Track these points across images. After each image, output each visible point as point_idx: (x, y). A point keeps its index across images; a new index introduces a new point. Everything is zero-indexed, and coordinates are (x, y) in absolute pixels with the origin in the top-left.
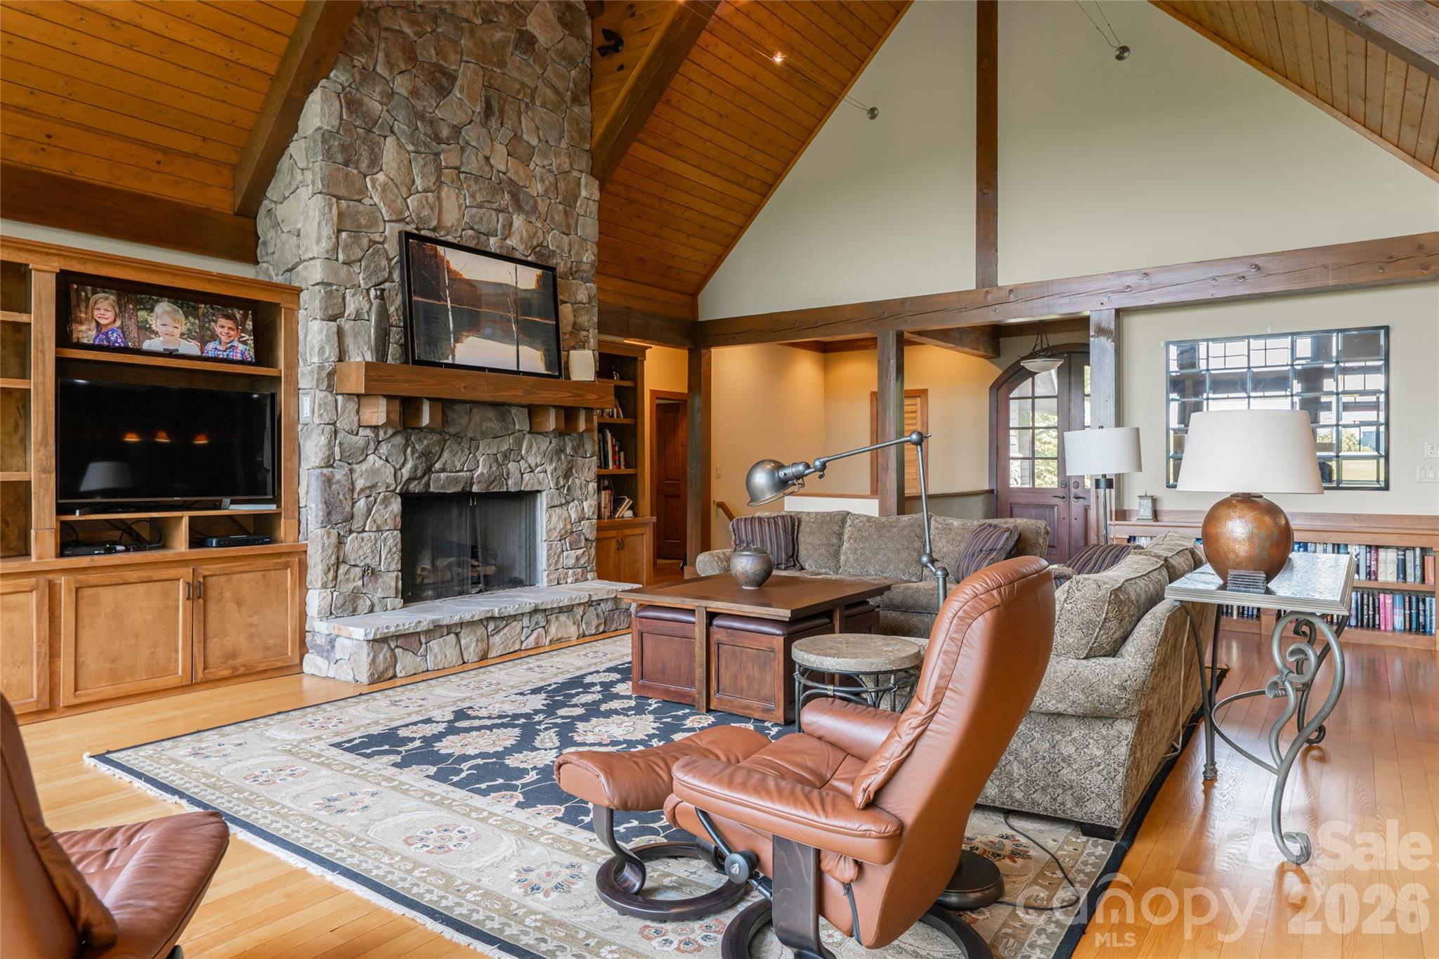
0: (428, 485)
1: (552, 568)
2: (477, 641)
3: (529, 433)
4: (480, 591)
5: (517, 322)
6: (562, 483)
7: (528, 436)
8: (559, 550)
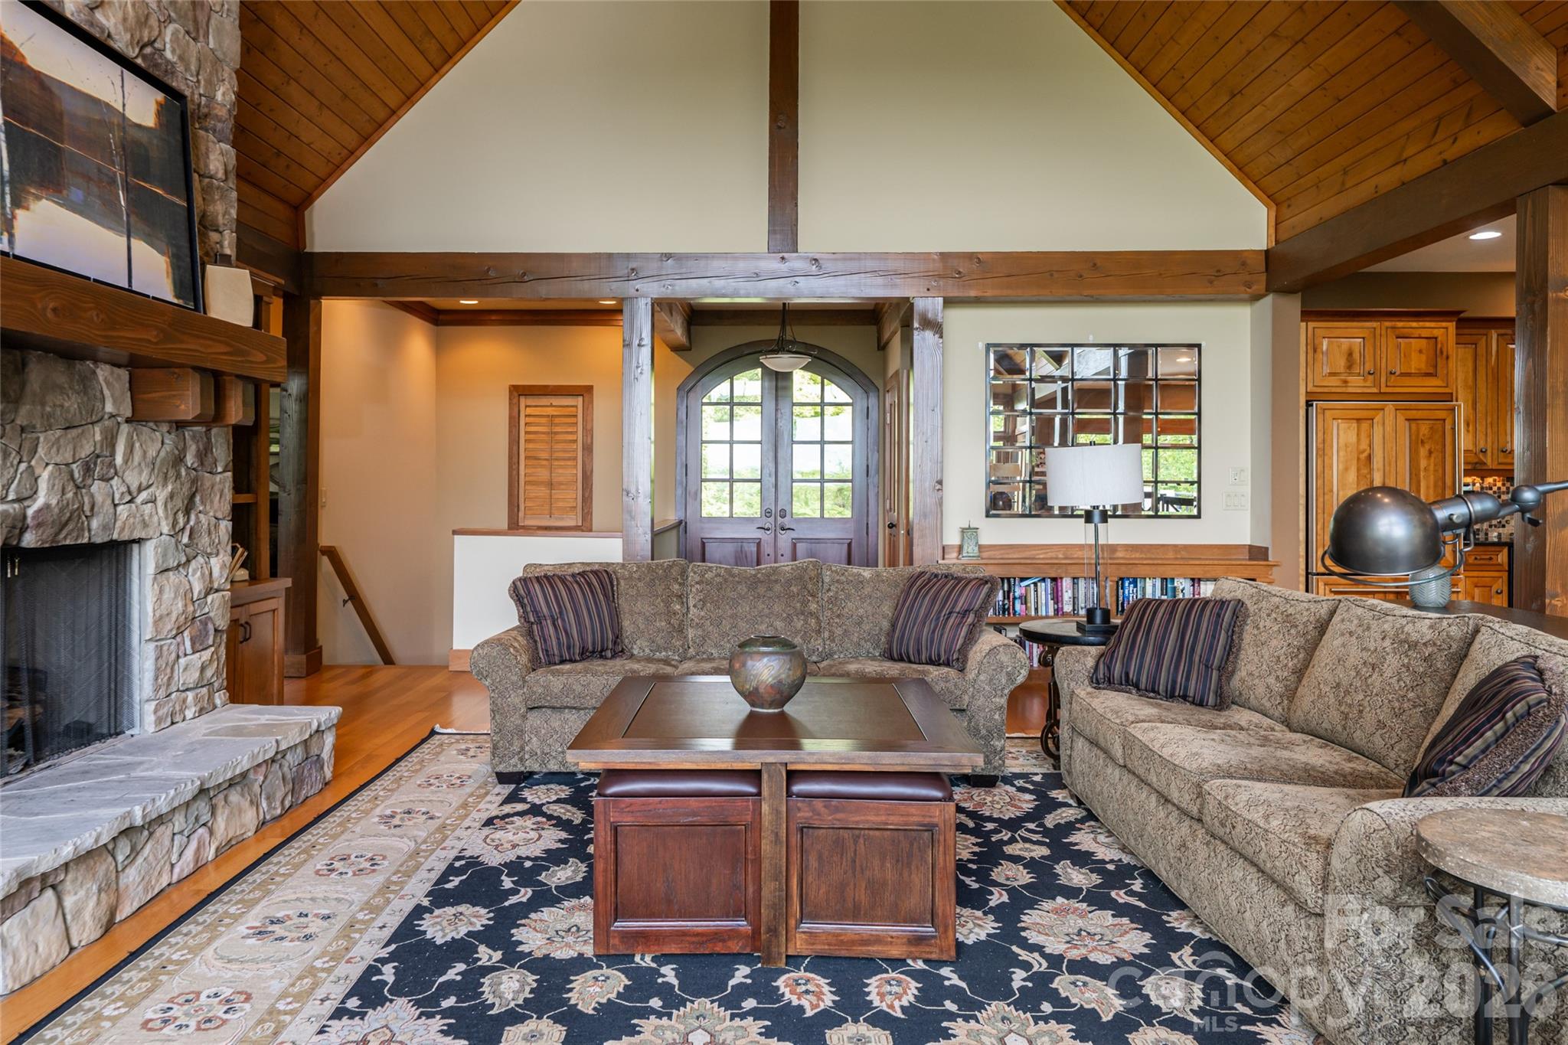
1: (162, 693)
2: (100, 891)
3: (128, 421)
4: (27, 765)
5: (128, 189)
6: (181, 524)
7: (125, 428)
8: (174, 656)
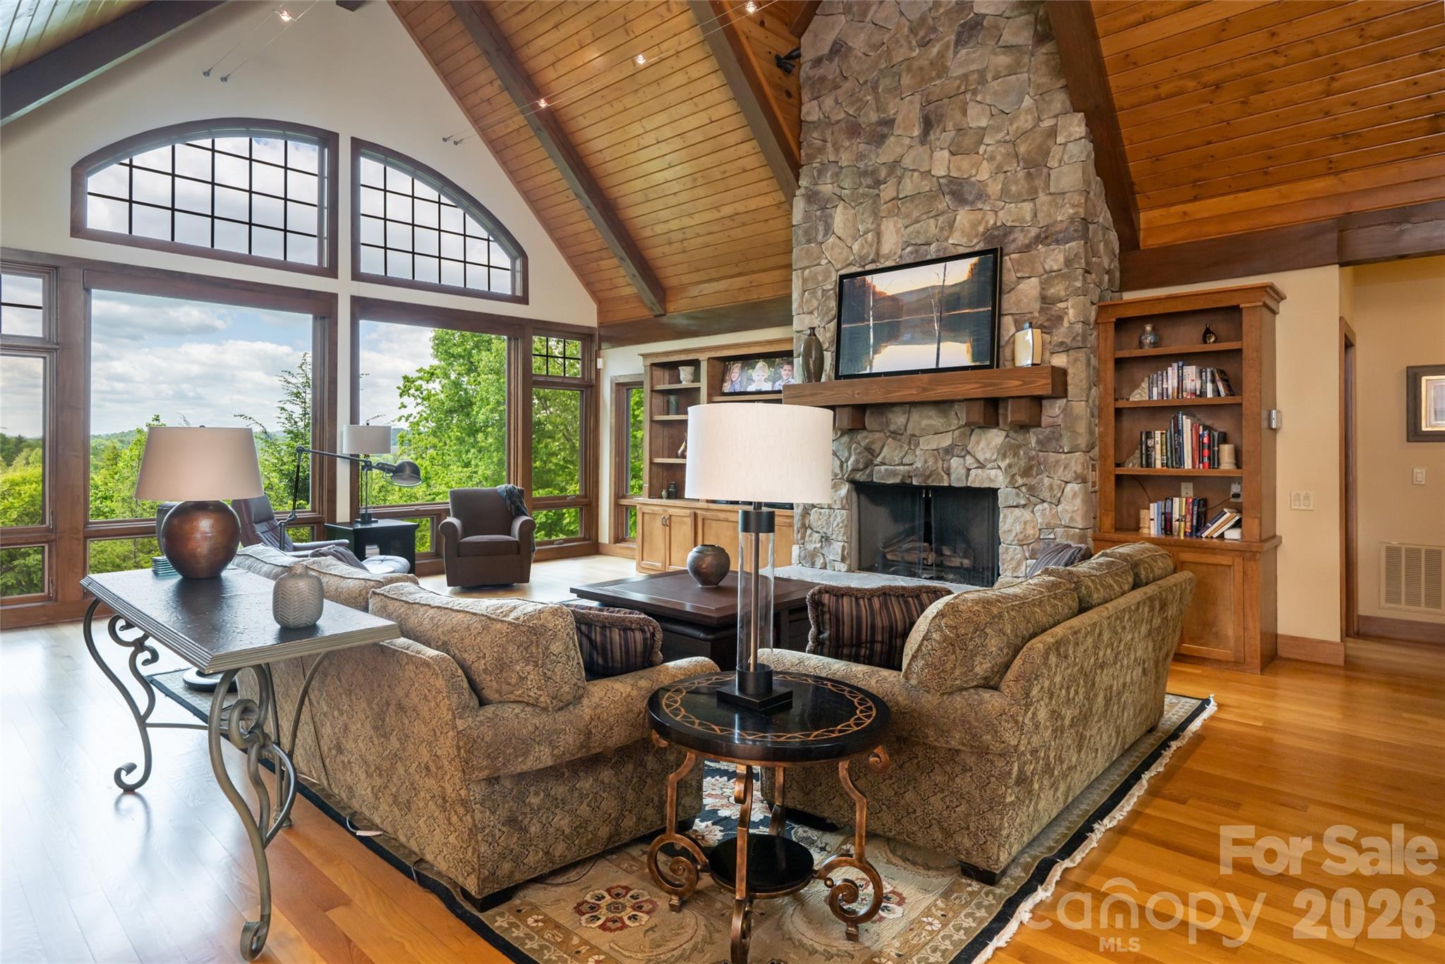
0: (871, 475)
5: (941, 320)
6: (1020, 481)
7: (976, 431)
8: (1020, 556)
